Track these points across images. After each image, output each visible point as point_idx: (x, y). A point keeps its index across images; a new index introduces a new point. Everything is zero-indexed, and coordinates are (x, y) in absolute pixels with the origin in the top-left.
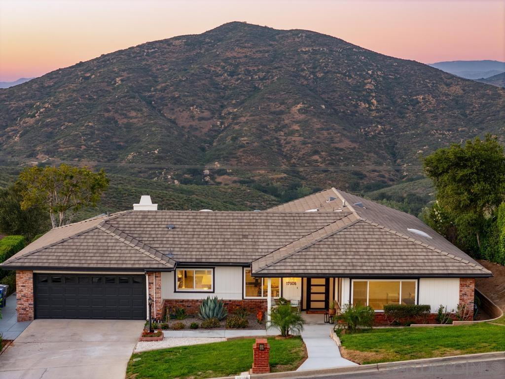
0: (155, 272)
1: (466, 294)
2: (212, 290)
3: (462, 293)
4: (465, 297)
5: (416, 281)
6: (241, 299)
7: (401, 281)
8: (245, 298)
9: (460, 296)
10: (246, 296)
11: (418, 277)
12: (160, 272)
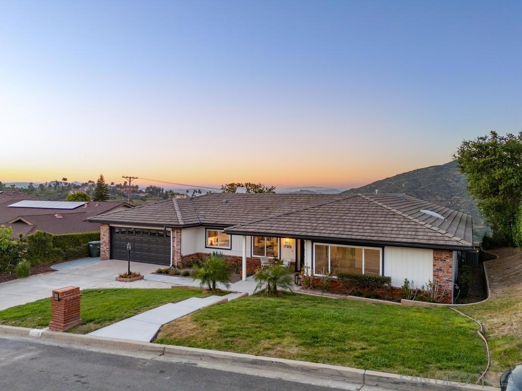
0: (177, 228)
1: (441, 270)
2: (230, 248)
3: (436, 267)
4: (440, 274)
5: (380, 249)
6: (250, 257)
7: (363, 248)
8: (253, 256)
9: (434, 271)
10: (254, 255)
11: (383, 245)
12: (181, 229)
